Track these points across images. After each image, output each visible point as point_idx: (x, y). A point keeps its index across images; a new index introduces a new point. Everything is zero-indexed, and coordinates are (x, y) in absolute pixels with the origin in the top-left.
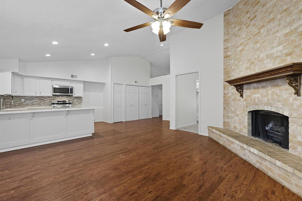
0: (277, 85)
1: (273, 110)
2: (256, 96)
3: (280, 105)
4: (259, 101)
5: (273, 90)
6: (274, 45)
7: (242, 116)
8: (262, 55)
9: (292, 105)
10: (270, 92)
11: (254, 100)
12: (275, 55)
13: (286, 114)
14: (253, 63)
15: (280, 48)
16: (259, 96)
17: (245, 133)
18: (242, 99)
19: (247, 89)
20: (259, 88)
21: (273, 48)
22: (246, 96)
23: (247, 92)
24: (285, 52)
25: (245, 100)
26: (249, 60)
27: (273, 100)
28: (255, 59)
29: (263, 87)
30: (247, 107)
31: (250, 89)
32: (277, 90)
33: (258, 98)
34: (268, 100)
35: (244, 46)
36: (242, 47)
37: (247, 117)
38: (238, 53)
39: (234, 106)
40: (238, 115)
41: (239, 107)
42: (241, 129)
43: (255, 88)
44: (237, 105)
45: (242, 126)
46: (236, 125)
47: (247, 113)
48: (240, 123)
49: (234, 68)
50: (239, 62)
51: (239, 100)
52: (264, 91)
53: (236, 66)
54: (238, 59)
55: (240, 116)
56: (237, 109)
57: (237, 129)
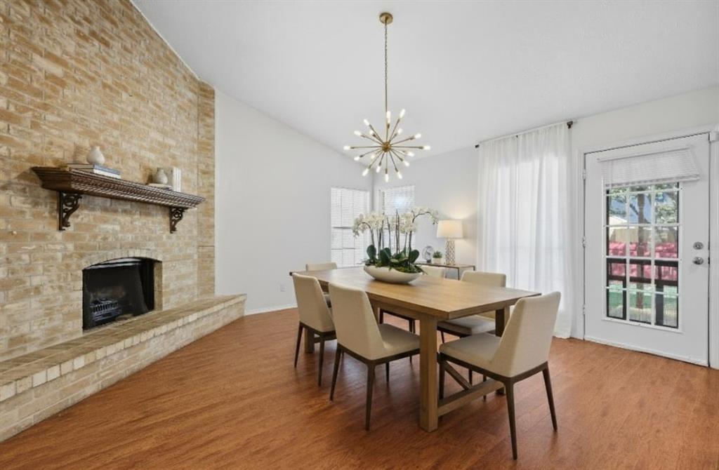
0: (148, 214)
1: (144, 254)
2: (109, 227)
4: (116, 240)
5: (144, 221)
6: (144, 144)
7: (60, 287)
9: (165, 244)
10: (138, 223)
11: (105, 239)
13: (159, 258)
15: (153, 156)
16: (118, 227)
17: (71, 334)
18: (60, 236)
20: (116, 211)
21: (142, 147)
23: (81, 217)
25: (72, 237)
27: (143, 237)
29: (125, 211)
30: (82, 256)
31: (93, 209)
32: (148, 222)
33: (115, 233)
34: (136, 238)
35: (66, 75)
36: (58, 71)
37: (80, 284)
38: (42, 75)
39: (8, 261)
40: (37, 290)
41: (45, 259)
42: (55, 330)
43: (105, 210)
44: (30, 253)
45: (58, 321)
46: (24, 329)
47: (80, 274)
48: (49, 313)
49: (12, 109)
50: (45, 107)
51: (40, 236)
52: (128, 218)
53: (27, 110)
54: (38, 94)
55: (47, 292)
56: (29, 269)
57: (30, 340)
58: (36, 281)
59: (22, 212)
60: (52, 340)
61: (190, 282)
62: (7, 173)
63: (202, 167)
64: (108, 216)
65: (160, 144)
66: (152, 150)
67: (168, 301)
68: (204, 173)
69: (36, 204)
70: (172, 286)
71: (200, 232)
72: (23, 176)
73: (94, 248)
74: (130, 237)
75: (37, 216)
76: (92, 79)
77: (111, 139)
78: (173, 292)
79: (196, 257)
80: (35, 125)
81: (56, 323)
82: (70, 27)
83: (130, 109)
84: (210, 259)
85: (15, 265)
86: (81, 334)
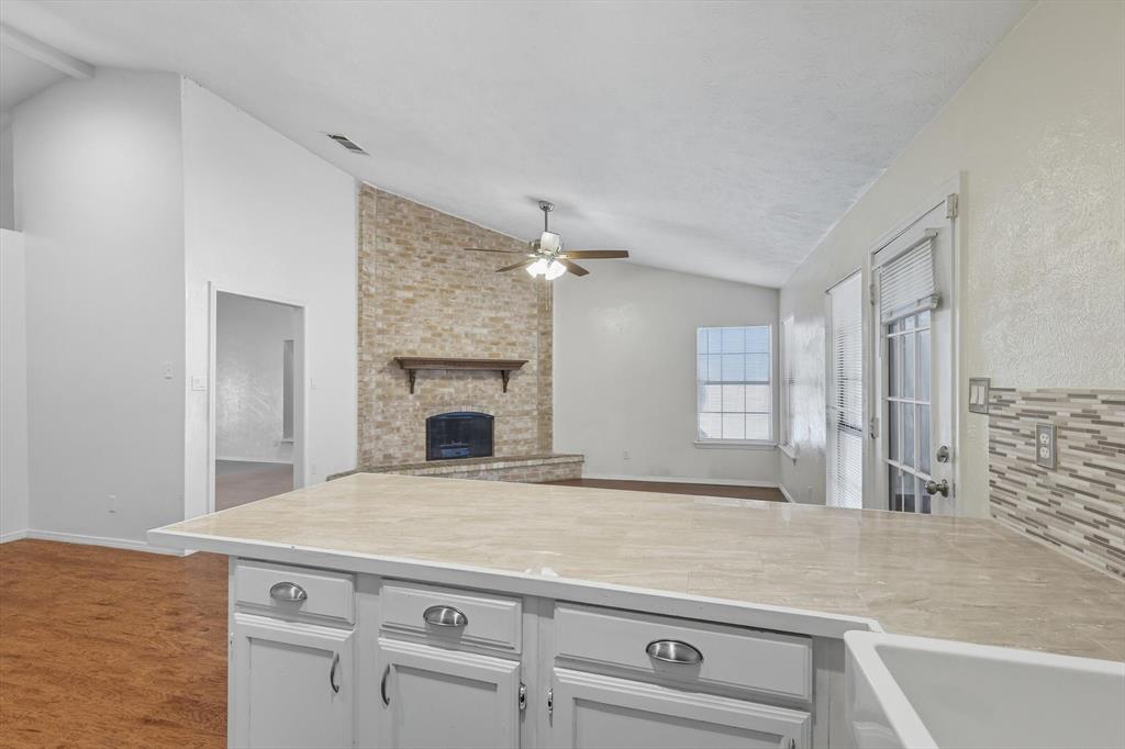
0: (480, 379)
1: (476, 410)
2: (446, 390)
3: (484, 402)
4: (452, 399)
5: (476, 383)
6: (476, 323)
7: (411, 429)
8: (458, 330)
9: (498, 402)
10: (470, 386)
11: (442, 398)
12: (478, 337)
13: (492, 413)
14: (440, 335)
15: (485, 331)
16: (452, 390)
17: (419, 460)
18: (411, 397)
19: (425, 378)
20: (451, 378)
21: (475, 326)
22: (423, 391)
23: (422, 385)
24: (490, 338)
25: (419, 397)
26: (430, 328)
27: (475, 396)
28: (443, 330)
29: (458, 378)
30: (425, 410)
31: (433, 379)
32: (480, 384)
33: (450, 394)
34: (469, 397)
35: (415, 295)
36: (410, 295)
37: (424, 429)
38: (400, 302)
39: (383, 411)
40: (398, 429)
41: (403, 412)
42: (408, 455)
43: (443, 378)
44: (394, 407)
45: (410, 449)
46: (391, 451)
47: (424, 422)
48: (405, 443)
49: (385, 327)
50: (402, 319)
51: (400, 398)
52: (462, 383)
53: (392, 325)
54: (398, 313)
55: (404, 431)
56: (393, 417)
57: (394, 458)
58: (398, 423)
59: (390, 384)
60: (406, 461)
61: (527, 436)
62: (382, 363)
63: (541, 328)
64: (443, 382)
65: (492, 319)
66: (484, 326)
67: (500, 450)
68: (543, 334)
69: (397, 379)
70: (505, 438)
71: (540, 390)
72: (391, 364)
73: (434, 405)
74: (463, 397)
75: (398, 385)
76: (434, 290)
77: (446, 327)
78: (506, 443)
79: (535, 413)
80: (397, 332)
81: (409, 451)
82: (418, 263)
83: (463, 300)
84: (547, 417)
85: (387, 414)
86: (424, 461)
